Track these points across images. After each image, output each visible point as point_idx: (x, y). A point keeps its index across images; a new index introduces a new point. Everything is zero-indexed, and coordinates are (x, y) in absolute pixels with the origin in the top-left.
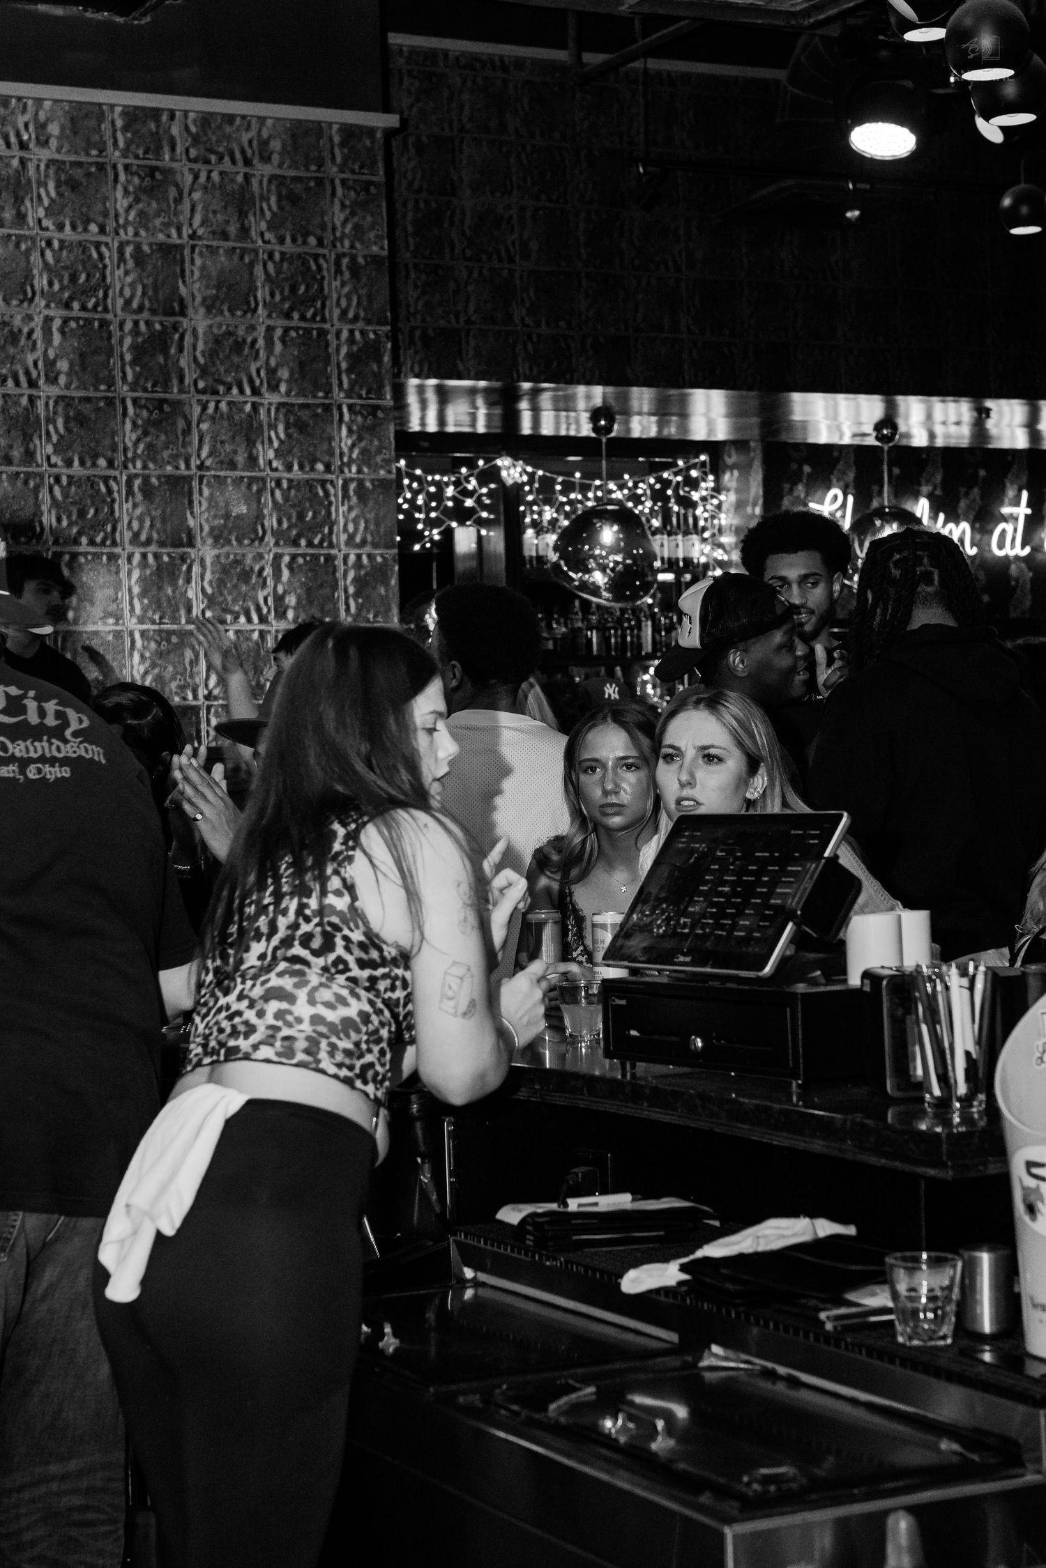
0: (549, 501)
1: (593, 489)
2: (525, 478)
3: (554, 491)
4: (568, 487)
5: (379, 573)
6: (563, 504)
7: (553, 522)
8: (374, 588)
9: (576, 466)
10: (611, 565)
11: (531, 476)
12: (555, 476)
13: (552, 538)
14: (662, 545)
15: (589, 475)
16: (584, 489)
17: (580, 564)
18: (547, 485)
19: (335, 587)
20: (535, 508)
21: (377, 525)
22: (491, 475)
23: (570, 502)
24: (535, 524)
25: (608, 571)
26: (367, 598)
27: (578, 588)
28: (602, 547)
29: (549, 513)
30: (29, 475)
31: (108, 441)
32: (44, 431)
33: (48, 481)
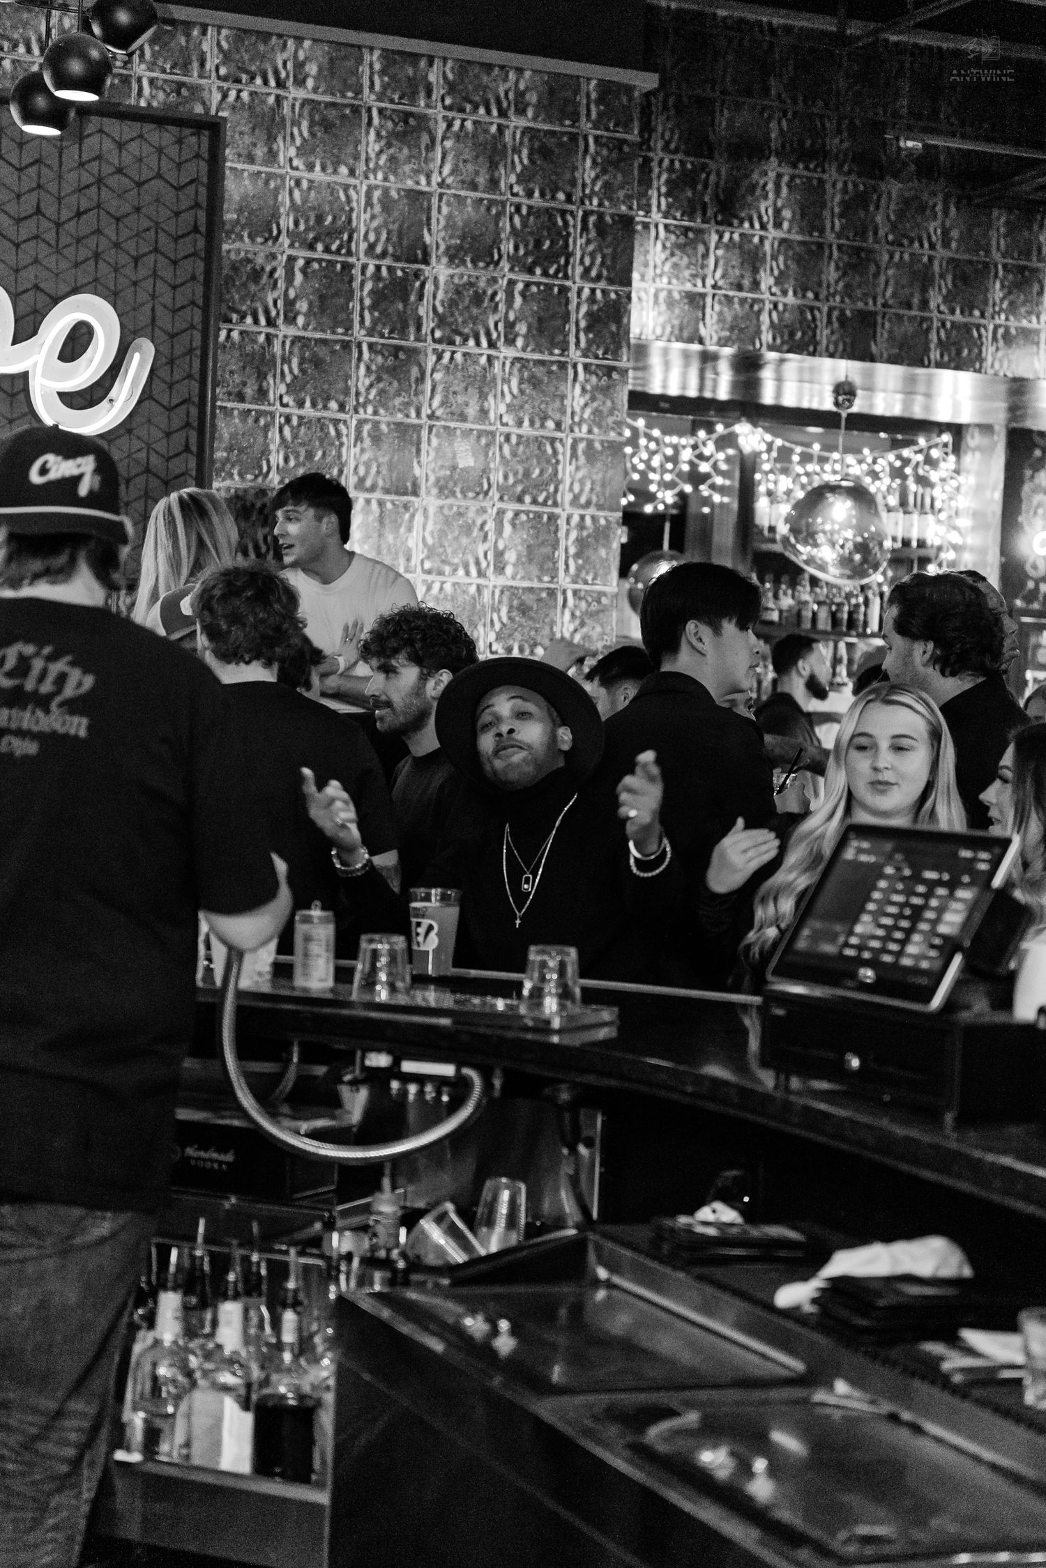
0: (785, 471)
1: (831, 461)
2: (763, 447)
3: (790, 462)
4: (806, 458)
5: (602, 534)
6: (799, 475)
7: (789, 493)
8: (596, 549)
9: (817, 437)
10: (841, 542)
11: (770, 446)
12: (793, 446)
13: (785, 509)
14: (897, 524)
15: (829, 448)
16: (823, 460)
17: (809, 536)
18: (784, 454)
19: (555, 545)
20: (771, 477)
21: (603, 485)
22: (727, 441)
23: (807, 474)
24: (770, 494)
25: (837, 547)
26: (587, 560)
27: (807, 562)
28: (833, 522)
29: (785, 483)
30: (260, 414)
31: (341, 385)
32: (279, 371)
33: (278, 420)
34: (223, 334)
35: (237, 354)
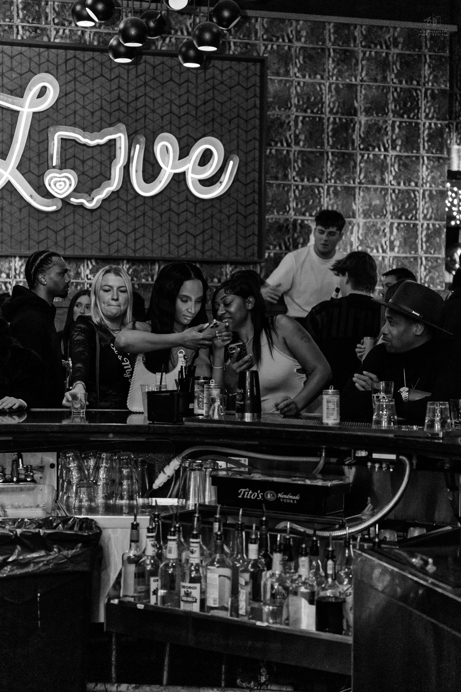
19: (417, 237)
21: (437, 210)
26: (431, 243)
30: (285, 185)
31: (320, 171)
32: (292, 165)
33: (293, 188)
34: (268, 151)
35: (274, 159)
